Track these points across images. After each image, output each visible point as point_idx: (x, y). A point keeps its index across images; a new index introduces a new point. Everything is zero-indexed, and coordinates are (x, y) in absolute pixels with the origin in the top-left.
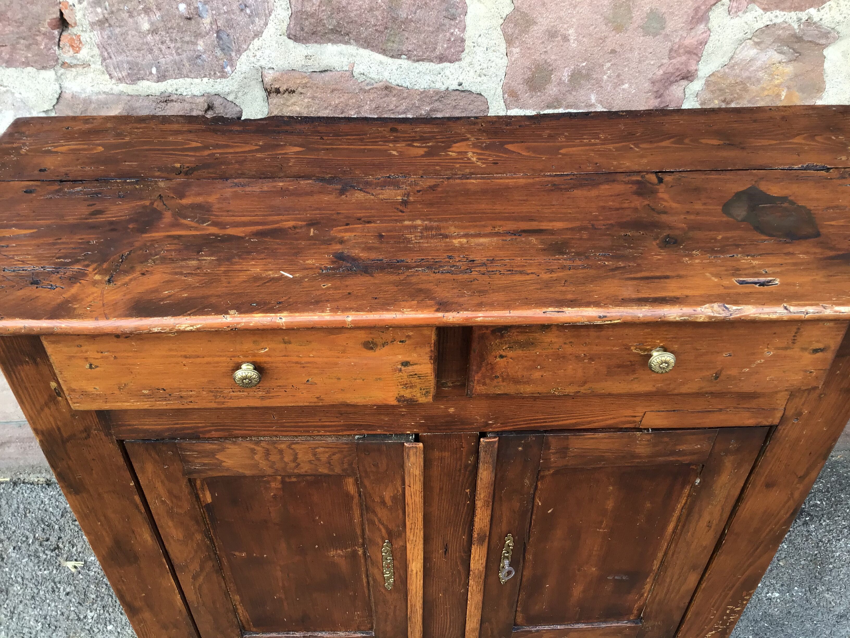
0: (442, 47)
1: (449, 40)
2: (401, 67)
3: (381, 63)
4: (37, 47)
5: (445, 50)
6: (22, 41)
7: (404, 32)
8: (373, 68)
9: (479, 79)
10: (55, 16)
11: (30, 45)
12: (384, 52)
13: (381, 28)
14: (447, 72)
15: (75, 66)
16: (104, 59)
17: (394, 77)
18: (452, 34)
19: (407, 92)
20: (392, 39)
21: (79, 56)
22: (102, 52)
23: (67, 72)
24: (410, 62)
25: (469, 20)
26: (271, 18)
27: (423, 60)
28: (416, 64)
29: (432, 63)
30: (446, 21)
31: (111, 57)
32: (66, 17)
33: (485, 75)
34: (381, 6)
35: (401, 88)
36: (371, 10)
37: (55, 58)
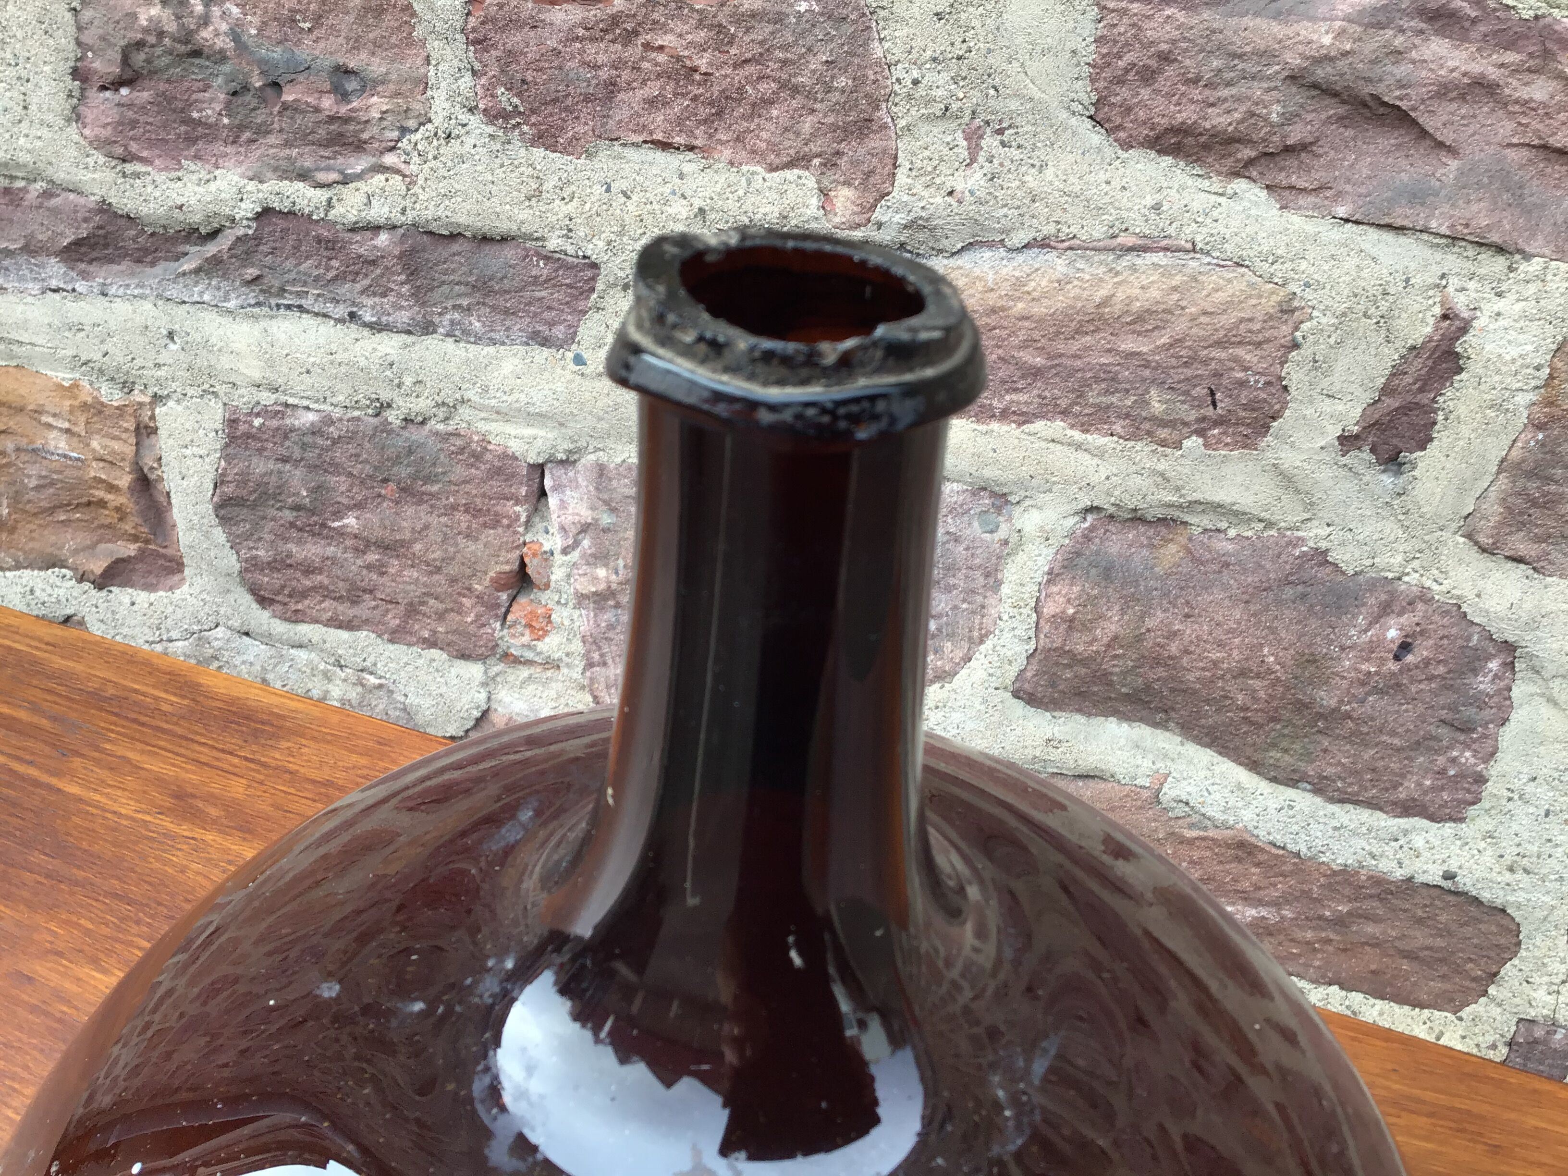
0: (1419, 784)
1: (1442, 772)
2: (1291, 807)
3: (1239, 787)
4: (458, 618)
5: (1425, 793)
6: (432, 602)
7: (1319, 737)
8: (1217, 796)
9: (1508, 877)
10: (507, 568)
11: (446, 611)
12: (1254, 766)
13: (1259, 718)
14: (1419, 842)
15: (529, 663)
16: (590, 665)
17: (1269, 825)
18: (1454, 760)
19: (1295, 864)
20: (1284, 744)
21: (540, 646)
22: (589, 652)
23: (509, 670)
24: (1318, 800)
25: (1507, 736)
26: (982, 648)
27: (1357, 803)
28: (1335, 808)
29: (1378, 814)
30: (1443, 731)
31: (605, 664)
32: (529, 571)
33: (1527, 871)
34: (1270, 671)
35: (1281, 852)
36: (1243, 673)
37: (490, 644)
